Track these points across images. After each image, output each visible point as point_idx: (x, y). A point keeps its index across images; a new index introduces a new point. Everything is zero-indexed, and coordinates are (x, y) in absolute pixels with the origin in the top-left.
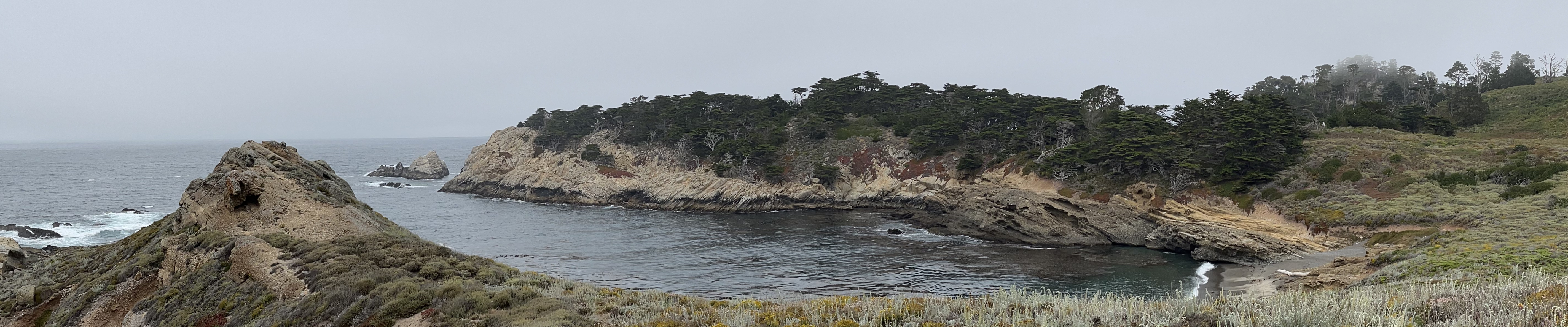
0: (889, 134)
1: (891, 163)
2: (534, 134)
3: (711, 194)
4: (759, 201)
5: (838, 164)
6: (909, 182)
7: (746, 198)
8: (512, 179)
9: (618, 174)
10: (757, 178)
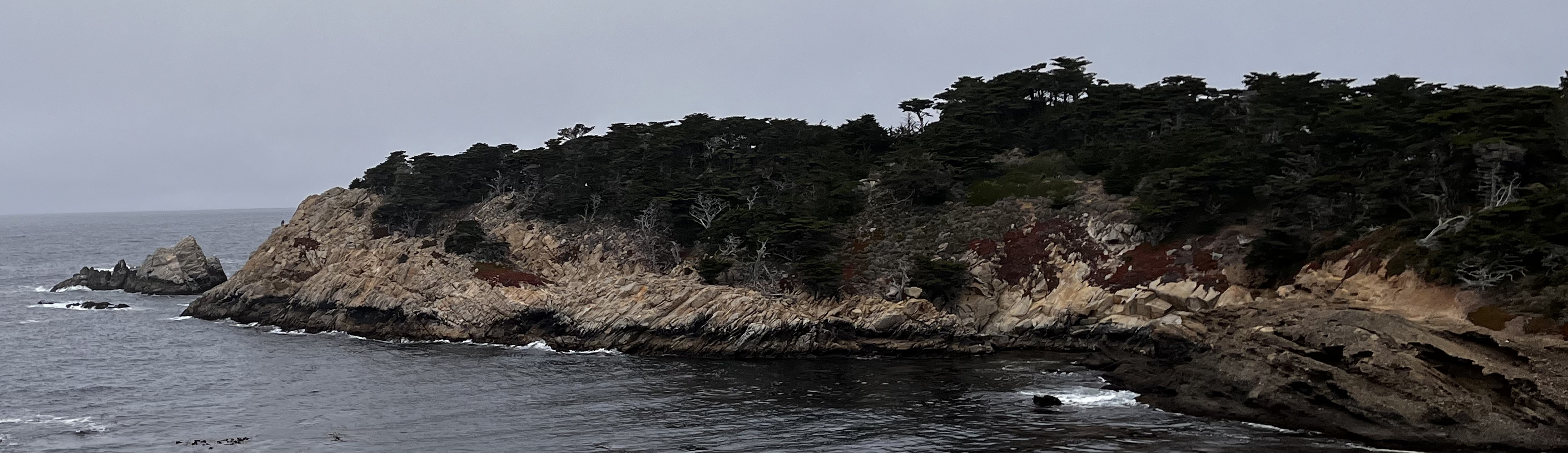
0: (1093, 190)
1: (1090, 254)
2: (376, 201)
3: (688, 318)
4: (785, 333)
5: (969, 256)
6: (1130, 294)
7: (757, 327)
8: (313, 291)
9: (512, 280)
10: (786, 285)
